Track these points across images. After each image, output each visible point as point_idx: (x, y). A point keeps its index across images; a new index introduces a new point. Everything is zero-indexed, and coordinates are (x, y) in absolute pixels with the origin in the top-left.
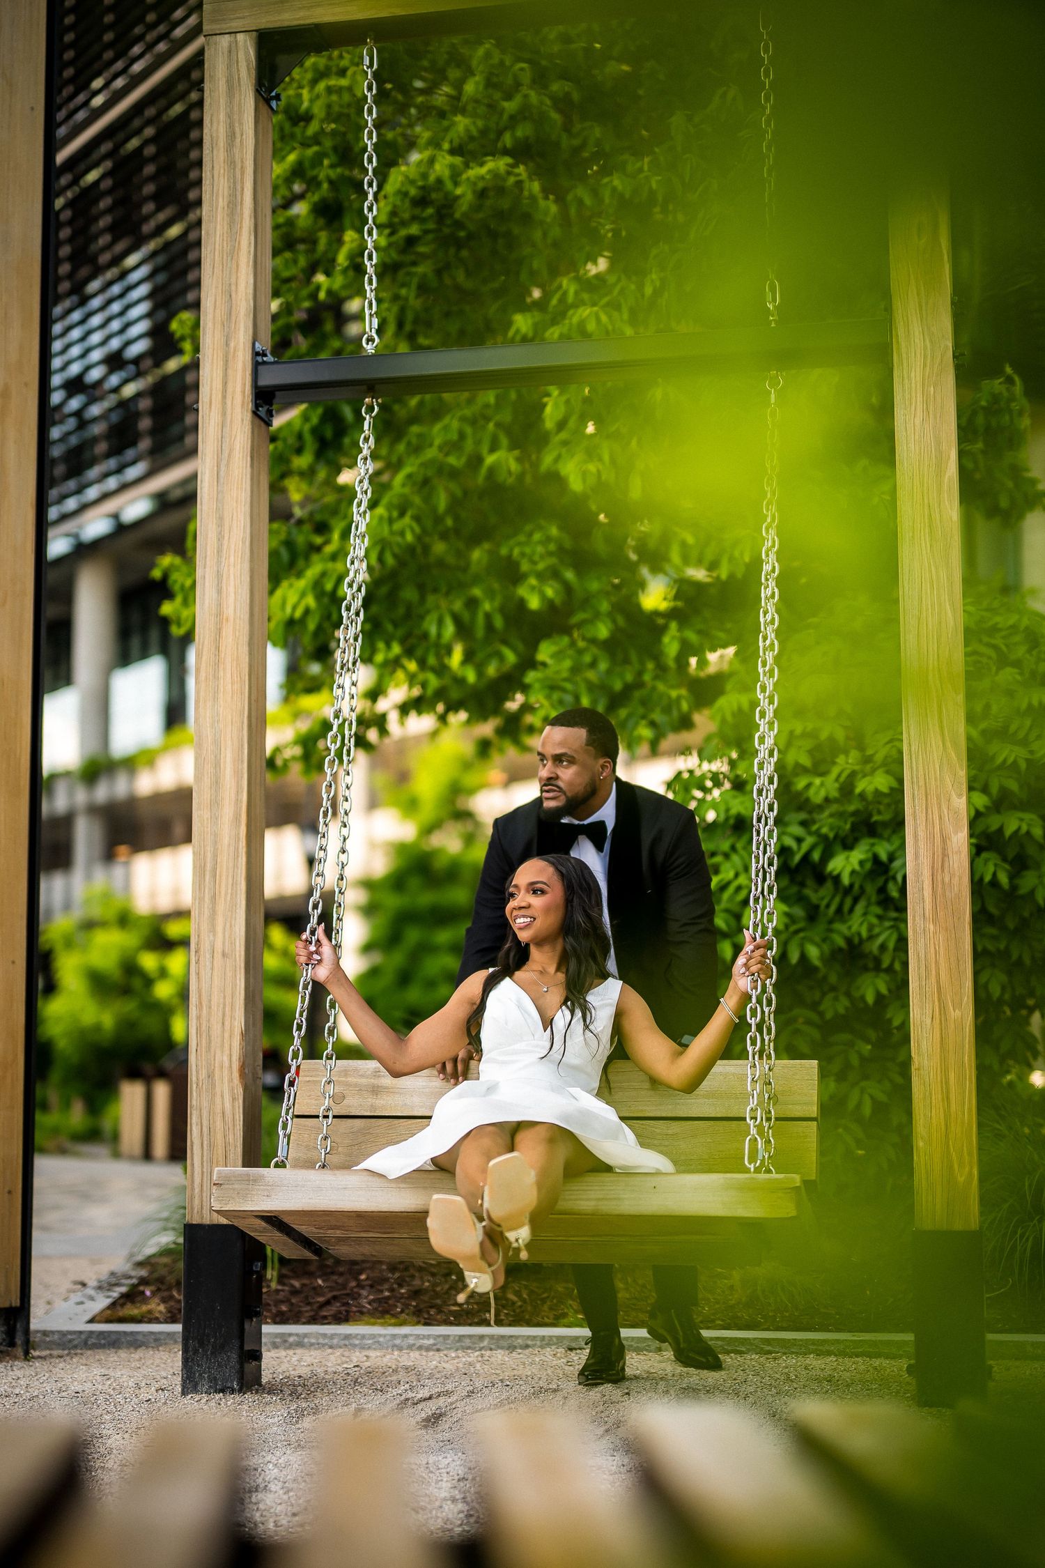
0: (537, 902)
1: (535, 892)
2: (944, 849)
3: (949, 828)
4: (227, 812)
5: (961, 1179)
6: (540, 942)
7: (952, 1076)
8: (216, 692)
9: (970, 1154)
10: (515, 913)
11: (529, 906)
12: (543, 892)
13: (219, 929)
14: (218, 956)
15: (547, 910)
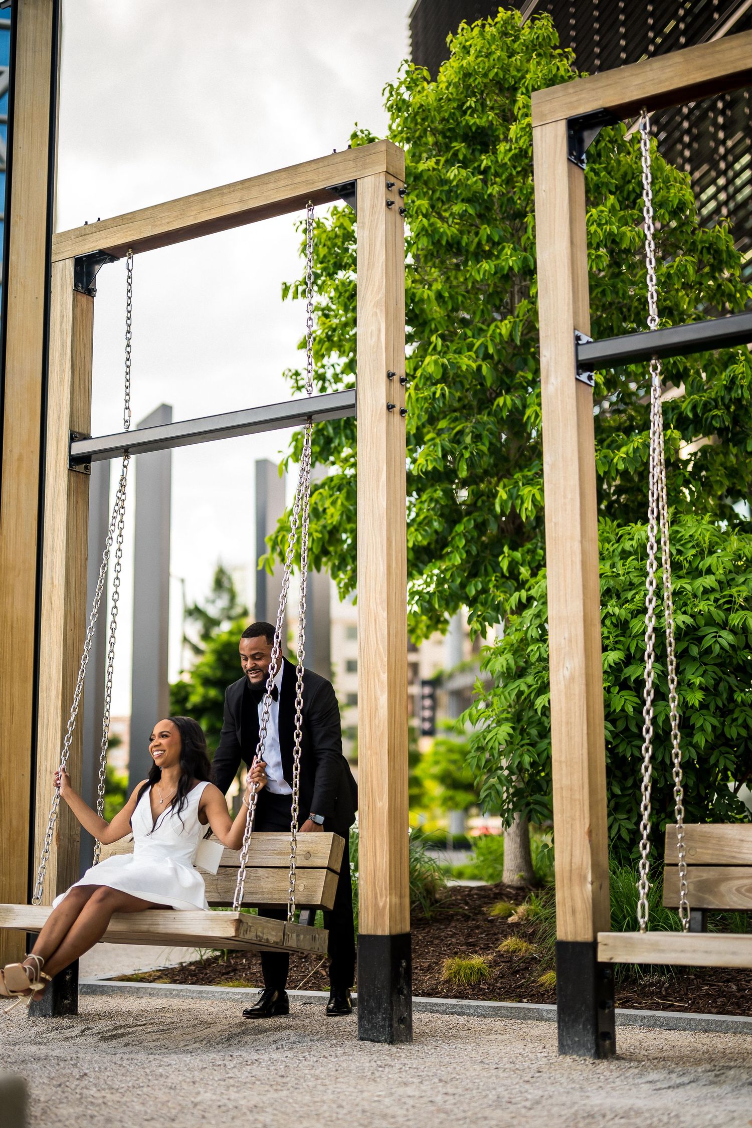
0: (164, 741)
1: (163, 736)
2: (376, 705)
3: (379, 692)
4: (53, 693)
5: (381, 904)
6: (167, 765)
7: (378, 842)
8: (50, 626)
9: (386, 889)
10: (154, 749)
11: (160, 745)
12: (167, 736)
13: (49, 758)
14: (48, 773)
15: (170, 745)
